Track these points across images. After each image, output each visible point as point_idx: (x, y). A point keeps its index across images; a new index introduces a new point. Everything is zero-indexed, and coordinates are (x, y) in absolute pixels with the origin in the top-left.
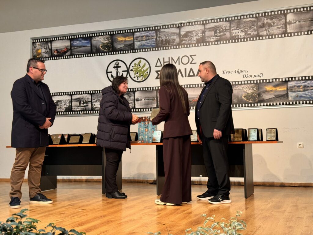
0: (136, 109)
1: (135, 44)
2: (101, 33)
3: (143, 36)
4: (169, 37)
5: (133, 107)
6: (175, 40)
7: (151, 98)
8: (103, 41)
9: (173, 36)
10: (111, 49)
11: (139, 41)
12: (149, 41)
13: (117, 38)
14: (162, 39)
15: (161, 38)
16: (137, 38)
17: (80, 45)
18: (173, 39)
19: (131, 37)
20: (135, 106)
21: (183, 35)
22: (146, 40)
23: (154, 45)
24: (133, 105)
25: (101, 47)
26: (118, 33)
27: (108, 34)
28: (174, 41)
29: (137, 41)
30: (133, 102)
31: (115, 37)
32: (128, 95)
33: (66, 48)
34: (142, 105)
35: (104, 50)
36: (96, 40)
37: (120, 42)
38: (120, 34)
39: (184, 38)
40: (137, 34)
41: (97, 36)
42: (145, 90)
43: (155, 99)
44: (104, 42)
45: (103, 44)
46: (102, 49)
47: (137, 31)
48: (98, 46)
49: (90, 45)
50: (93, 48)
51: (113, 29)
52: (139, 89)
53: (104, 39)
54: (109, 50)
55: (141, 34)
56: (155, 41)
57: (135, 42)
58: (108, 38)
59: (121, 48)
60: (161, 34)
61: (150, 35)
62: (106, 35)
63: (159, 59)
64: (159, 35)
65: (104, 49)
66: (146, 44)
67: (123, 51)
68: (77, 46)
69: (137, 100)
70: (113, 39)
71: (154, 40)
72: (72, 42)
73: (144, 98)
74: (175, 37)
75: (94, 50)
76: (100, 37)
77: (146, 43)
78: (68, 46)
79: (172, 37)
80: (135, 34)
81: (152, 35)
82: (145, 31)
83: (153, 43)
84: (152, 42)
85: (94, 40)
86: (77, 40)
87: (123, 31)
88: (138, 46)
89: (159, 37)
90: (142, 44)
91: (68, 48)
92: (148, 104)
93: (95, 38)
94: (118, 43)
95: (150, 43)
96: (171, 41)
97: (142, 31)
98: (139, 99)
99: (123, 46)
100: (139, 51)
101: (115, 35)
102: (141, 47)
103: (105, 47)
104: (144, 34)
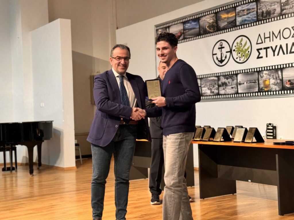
0: (239, 94)
1: (237, 20)
2: (207, 12)
3: (244, 10)
4: (270, 7)
5: (236, 91)
6: (275, 10)
7: (253, 80)
8: (209, 20)
9: (273, 5)
10: (216, 29)
11: (241, 16)
12: (249, 14)
13: (220, 15)
14: (263, 11)
15: (262, 9)
16: (239, 13)
17: (191, 27)
18: (274, 9)
19: (233, 12)
20: (238, 91)
21: (284, 3)
22: (248, 14)
23: (254, 18)
24: (236, 90)
25: (208, 27)
26: (222, 10)
27: (213, 13)
28: (275, 12)
29: (238, 17)
30: (236, 87)
31: (219, 15)
32: (232, 79)
33: (180, 32)
34: (245, 89)
35: (210, 31)
36: (203, 20)
37: (223, 19)
38: (224, 11)
39: (285, 6)
40: (239, 9)
41: (204, 16)
42: (247, 72)
43: (256, 82)
44: (210, 22)
45: (209, 24)
46: (208, 29)
47: (239, 5)
48: (204, 27)
49: (198, 27)
50: (201, 29)
51: (217, 6)
52: (241, 72)
53: (210, 18)
54: (214, 30)
55: (243, 7)
56: (255, 14)
57: (237, 18)
58: (213, 17)
59: (224, 26)
60: (262, 5)
61: (251, 8)
62: (212, 13)
63: (260, 35)
64: (260, 6)
65: (210, 29)
66: (247, 19)
67: (226, 29)
68: (188, 29)
69: (240, 84)
70: (217, 17)
71: (255, 12)
72: (184, 25)
73: (246, 81)
74: (276, 6)
75: (202, 32)
76: (206, 17)
77: (247, 17)
78: (181, 30)
79: (273, 7)
80: (237, 8)
81: (253, 7)
82: (246, 3)
83: (254, 16)
84: (252, 16)
85: (201, 21)
86: (188, 23)
87: (226, 6)
88: (239, 22)
89: (260, 9)
90: (244, 19)
91: (181, 32)
92: (250, 88)
93: (202, 18)
94: (222, 21)
95: (251, 17)
96: (272, 12)
97: (244, 4)
98: (242, 83)
99: (226, 23)
100: (240, 27)
101: (219, 13)
102: (243, 23)
103: (211, 27)
104: (245, 7)
